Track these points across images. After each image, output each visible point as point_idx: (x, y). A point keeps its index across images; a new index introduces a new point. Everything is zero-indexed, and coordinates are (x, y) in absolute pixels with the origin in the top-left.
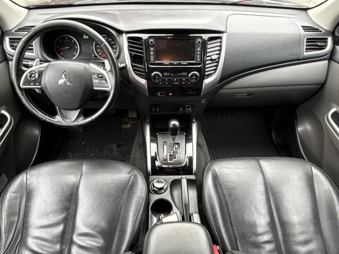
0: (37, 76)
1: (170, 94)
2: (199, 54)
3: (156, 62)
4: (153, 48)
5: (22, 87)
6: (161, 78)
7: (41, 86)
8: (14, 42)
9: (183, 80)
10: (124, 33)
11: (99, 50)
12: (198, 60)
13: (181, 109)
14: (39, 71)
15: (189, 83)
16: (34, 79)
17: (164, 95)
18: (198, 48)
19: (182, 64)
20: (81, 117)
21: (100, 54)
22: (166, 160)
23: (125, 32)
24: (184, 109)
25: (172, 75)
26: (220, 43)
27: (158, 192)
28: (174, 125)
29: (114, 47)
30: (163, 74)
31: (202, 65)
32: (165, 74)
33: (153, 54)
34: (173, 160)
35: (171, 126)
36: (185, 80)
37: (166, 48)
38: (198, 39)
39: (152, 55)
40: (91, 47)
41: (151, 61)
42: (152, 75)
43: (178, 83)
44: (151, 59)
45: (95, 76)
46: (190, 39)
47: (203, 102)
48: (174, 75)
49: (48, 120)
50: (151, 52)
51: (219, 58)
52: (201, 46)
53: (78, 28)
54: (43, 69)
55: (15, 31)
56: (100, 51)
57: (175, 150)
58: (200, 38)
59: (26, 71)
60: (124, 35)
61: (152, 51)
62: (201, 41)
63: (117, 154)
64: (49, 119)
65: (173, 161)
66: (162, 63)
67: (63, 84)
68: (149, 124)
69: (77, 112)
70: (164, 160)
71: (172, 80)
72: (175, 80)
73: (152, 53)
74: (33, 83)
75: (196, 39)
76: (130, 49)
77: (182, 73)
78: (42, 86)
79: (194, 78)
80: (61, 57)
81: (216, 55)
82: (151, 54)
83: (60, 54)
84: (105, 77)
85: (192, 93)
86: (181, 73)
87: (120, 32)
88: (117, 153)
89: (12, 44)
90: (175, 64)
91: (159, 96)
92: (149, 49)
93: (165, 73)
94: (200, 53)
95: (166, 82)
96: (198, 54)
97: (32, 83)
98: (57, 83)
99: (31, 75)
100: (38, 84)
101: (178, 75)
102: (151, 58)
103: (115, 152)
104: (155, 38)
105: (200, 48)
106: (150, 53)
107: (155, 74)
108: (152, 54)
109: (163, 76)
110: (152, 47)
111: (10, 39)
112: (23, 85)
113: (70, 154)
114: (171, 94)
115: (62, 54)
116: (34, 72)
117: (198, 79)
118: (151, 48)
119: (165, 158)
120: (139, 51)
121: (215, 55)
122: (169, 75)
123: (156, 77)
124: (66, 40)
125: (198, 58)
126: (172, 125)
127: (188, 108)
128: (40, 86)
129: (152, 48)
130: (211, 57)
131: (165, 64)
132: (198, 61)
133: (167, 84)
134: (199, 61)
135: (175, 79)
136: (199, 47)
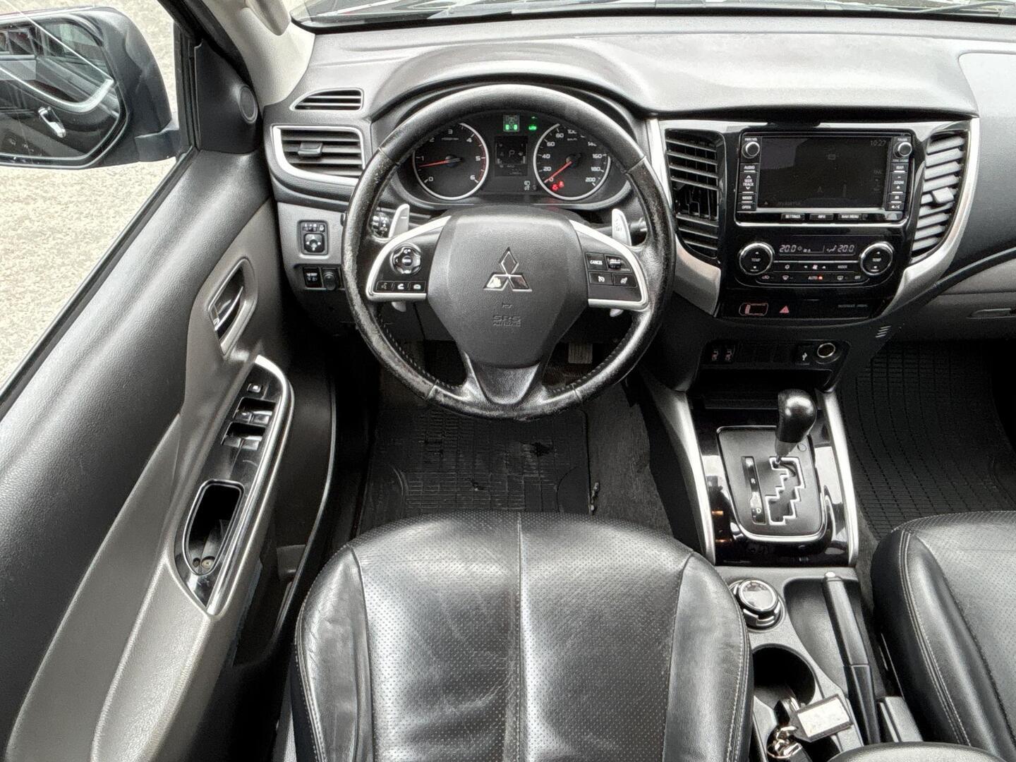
0: (417, 262)
1: (782, 311)
2: (900, 185)
3: (760, 210)
4: (753, 167)
5: (372, 295)
6: (771, 261)
7: (426, 292)
8: (299, 143)
9: (839, 267)
10: (653, 117)
11: (547, 169)
12: (895, 205)
13: (805, 356)
14: (421, 246)
15: (857, 277)
16: (408, 272)
17: (762, 314)
18: (898, 167)
19: (843, 217)
20: (540, 390)
21: (551, 179)
22: (762, 518)
23: (654, 114)
24: (813, 356)
25: (805, 251)
26: (961, 150)
27: (758, 625)
28: (798, 411)
29: (595, 159)
30: (776, 249)
31: (908, 220)
32: (784, 248)
33: (752, 184)
34: (785, 517)
35: (788, 412)
36: (846, 267)
37: (792, 165)
38: (900, 139)
39: (748, 188)
40: (524, 157)
41: (744, 207)
42: (742, 254)
43: (821, 278)
44: (743, 202)
45: (596, 262)
46: (873, 139)
47: (882, 333)
48: (811, 251)
49: (443, 400)
50: (746, 181)
51: (957, 198)
52: (907, 161)
53: (567, 113)
54: (434, 238)
55: (298, 107)
56: (550, 170)
57: (785, 485)
58: (906, 135)
59: (384, 245)
60: (654, 123)
61: (749, 177)
62: (910, 145)
63: (541, 478)
64: (445, 396)
65: (783, 523)
66: (779, 214)
67: (502, 290)
68: (686, 398)
69: (531, 374)
70: (755, 516)
71: (806, 267)
72: (815, 267)
73: (748, 183)
74: (404, 283)
75: (895, 138)
76: (672, 170)
77: (838, 247)
78: (429, 293)
79: (876, 264)
80: (428, 187)
81: (947, 189)
82: (745, 184)
83: (426, 181)
84: (629, 266)
85: (853, 306)
86: (836, 246)
87: (642, 115)
88: (540, 474)
89: (292, 149)
90: (820, 217)
91: (748, 316)
92: (741, 169)
93: (783, 246)
94: (902, 182)
95: (786, 274)
96: (897, 185)
97: (402, 285)
98: (485, 287)
99: (400, 258)
100: (417, 287)
101: (826, 252)
102: (744, 198)
103: (534, 472)
104: (763, 135)
105: (902, 167)
106: (744, 181)
107: (752, 252)
108: (749, 185)
109: (777, 256)
110: (750, 162)
111: (284, 132)
112: (375, 291)
113: (401, 476)
114: (785, 310)
115: (431, 179)
116: (408, 249)
117: (889, 265)
118: (746, 167)
119: (759, 512)
120: (700, 176)
121: (945, 187)
122: (797, 251)
123: (753, 260)
124: (450, 136)
125: (897, 198)
126: (793, 410)
127: (826, 350)
128: (425, 294)
129: (751, 165)
130: (933, 196)
131: (787, 217)
132: (893, 207)
133: (786, 282)
134: (898, 207)
135: (813, 264)
136: (899, 163)
